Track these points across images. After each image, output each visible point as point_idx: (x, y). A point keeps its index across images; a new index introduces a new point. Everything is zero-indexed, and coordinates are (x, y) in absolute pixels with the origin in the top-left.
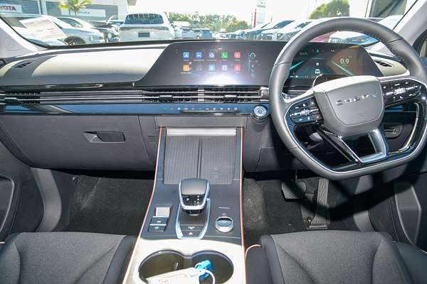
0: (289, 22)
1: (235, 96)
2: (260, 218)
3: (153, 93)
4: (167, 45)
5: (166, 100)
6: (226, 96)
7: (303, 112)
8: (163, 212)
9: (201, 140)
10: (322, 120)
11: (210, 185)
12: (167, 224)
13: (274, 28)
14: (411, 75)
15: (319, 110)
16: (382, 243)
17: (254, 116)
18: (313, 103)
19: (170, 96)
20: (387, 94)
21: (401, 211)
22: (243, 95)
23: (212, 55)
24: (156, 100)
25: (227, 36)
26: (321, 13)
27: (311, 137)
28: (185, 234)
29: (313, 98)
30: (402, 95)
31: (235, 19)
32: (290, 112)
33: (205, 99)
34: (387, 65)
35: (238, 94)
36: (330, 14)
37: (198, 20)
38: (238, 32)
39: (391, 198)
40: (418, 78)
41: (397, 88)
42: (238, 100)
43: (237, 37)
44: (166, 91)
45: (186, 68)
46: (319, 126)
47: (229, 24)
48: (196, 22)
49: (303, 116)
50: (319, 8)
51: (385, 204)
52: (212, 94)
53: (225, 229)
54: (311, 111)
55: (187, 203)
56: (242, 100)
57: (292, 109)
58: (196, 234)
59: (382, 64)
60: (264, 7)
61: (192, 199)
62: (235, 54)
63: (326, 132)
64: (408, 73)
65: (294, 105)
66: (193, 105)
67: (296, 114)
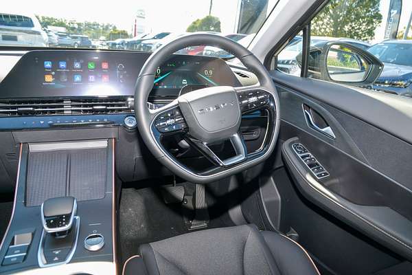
0: (167, 34)
1: (104, 107)
2: (142, 226)
3: (10, 105)
4: (25, 52)
5: (26, 114)
6: (95, 107)
7: (169, 122)
8: (23, 239)
9: (69, 154)
10: (187, 128)
11: (77, 202)
12: (27, 252)
13: (154, 38)
14: (261, 85)
15: (184, 119)
16: (250, 234)
17: (125, 126)
18: (177, 113)
19: (31, 109)
20: (244, 102)
21: (266, 203)
22: (113, 105)
23: (77, 65)
24: (14, 113)
25: (108, 44)
26: (196, 28)
27: (179, 144)
28: (50, 260)
29: (178, 108)
30: (255, 103)
31: (115, 28)
32: (155, 122)
33: (72, 110)
34: (245, 76)
35: (108, 105)
36: (204, 28)
37: (76, 26)
38: (118, 41)
39: (256, 192)
40: (267, 88)
41: (250, 97)
42: (108, 111)
43: (117, 46)
44: (27, 103)
45: (49, 78)
46: (185, 133)
47: (109, 32)
48: (73, 29)
49: (169, 125)
50: (194, 23)
51: (253, 197)
52: (80, 106)
53: (95, 248)
54: (177, 120)
55: (50, 226)
56: (113, 110)
57: (158, 120)
58: (62, 259)
59: (241, 75)
60: (144, 18)
61: (57, 221)
62: (103, 64)
63: (192, 139)
64: (258, 84)
65: (160, 116)
66: (59, 118)
67: (161, 124)
